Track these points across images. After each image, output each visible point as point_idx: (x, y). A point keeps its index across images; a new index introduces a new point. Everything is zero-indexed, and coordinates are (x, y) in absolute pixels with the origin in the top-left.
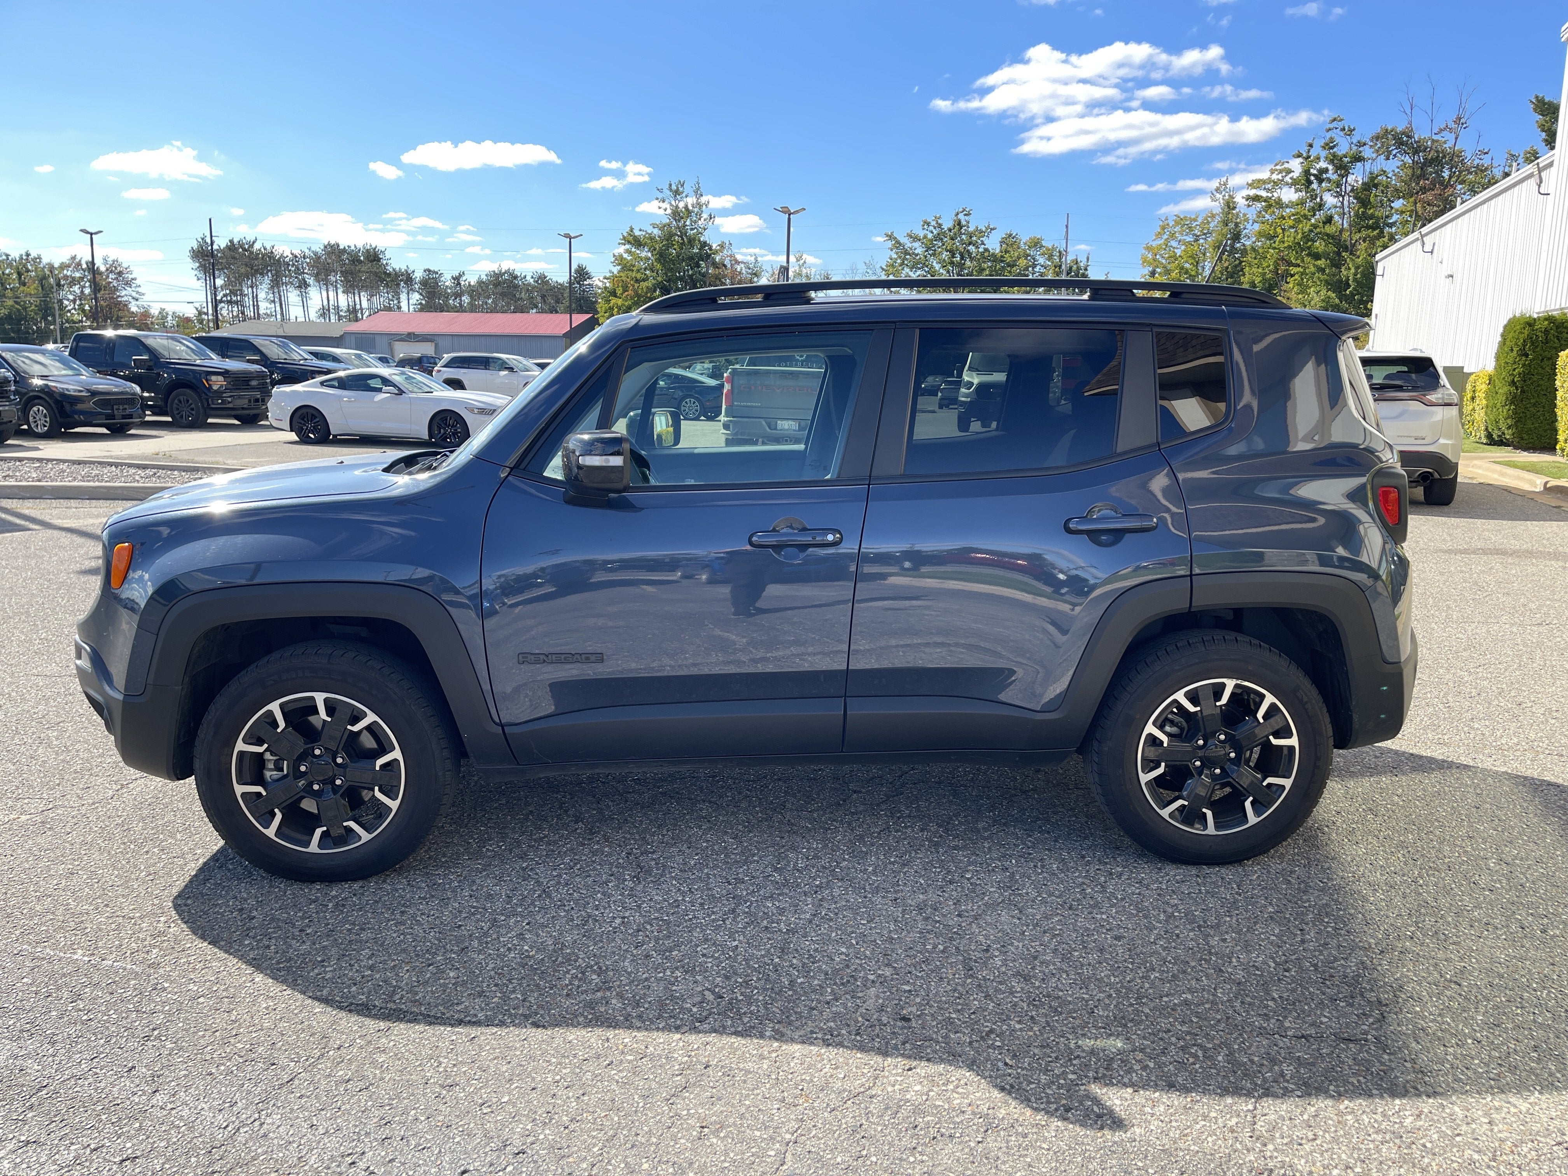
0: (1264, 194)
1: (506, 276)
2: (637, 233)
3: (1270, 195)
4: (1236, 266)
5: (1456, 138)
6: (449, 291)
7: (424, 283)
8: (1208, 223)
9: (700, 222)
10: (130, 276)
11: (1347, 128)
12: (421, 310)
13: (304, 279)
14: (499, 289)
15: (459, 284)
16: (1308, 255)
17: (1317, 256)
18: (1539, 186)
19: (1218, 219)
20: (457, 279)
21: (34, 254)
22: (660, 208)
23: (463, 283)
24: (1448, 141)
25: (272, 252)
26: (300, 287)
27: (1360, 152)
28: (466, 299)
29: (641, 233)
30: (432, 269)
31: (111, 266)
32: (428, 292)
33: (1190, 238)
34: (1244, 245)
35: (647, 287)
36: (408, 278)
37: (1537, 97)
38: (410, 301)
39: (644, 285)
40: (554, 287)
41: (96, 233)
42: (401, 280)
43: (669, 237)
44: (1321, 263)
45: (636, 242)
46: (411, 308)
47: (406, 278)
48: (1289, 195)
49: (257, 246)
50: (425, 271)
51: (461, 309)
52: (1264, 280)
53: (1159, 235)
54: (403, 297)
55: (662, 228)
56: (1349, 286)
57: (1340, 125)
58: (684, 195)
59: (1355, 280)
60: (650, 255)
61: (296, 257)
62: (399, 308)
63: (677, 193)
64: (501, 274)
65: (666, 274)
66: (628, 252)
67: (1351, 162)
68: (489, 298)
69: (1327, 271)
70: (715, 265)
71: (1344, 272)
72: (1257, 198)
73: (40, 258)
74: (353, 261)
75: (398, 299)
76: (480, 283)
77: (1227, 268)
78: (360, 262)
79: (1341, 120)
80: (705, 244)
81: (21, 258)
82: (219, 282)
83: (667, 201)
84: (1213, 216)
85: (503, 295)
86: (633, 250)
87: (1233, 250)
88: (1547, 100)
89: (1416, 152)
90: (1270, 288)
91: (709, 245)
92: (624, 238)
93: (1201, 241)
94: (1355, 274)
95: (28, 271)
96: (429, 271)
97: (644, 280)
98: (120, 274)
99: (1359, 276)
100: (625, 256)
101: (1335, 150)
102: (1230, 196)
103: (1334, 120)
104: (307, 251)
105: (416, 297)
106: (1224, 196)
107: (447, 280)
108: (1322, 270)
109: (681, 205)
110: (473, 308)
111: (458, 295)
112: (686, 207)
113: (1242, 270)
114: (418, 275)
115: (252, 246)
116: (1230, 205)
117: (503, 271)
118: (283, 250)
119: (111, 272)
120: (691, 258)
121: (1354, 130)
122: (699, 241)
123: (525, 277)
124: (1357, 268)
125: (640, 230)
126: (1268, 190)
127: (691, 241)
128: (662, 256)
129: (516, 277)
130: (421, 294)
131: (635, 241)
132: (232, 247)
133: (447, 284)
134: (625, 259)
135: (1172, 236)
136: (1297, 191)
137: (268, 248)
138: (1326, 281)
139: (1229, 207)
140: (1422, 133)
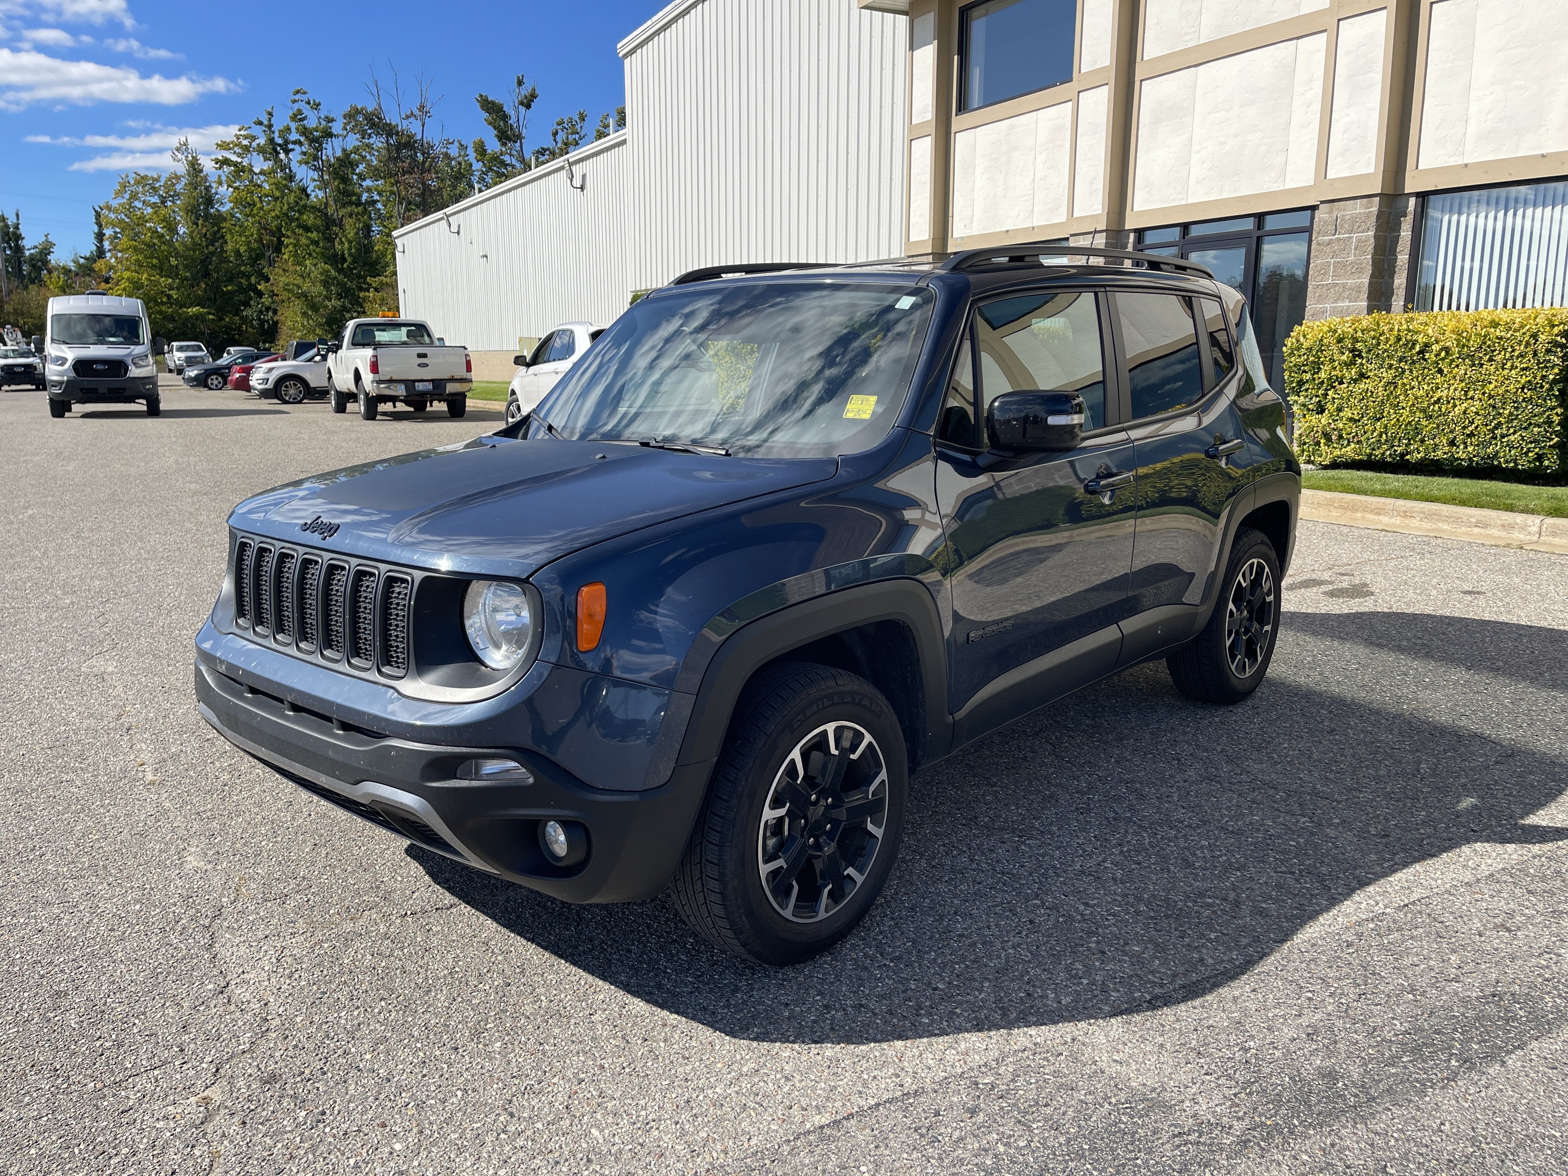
0: (234, 158)
3: (239, 160)
4: (215, 233)
5: (423, 126)
8: (174, 185)
11: (312, 102)
16: (299, 226)
17: (307, 229)
18: (571, 181)
19: (184, 181)
24: (414, 128)
27: (330, 128)
33: (155, 199)
34: (218, 211)
37: (481, 96)
44: (314, 235)
48: (260, 164)
52: (250, 250)
53: (119, 194)
56: (345, 260)
57: (305, 98)
59: (350, 254)
67: (322, 137)
69: (321, 244)
71: (338, 246)
72: (226, 162)
77: (206, 234)
79: (305, 93)
84: (178, 178)
87: (207, 216)
88: (490, 99)
89: (389, 134)
90: (256, 257)
93: (169, 204)
94: (350, 249)
99: (353, 250)
101: (305, 122)
102: (193, 157)
103: (298, 92)
106: (187, 157)
108: (316, 243)
113: (223, 237)
116: (195, 167)
121: (320, 104)
124: (350, 242)
126: (239, 155)
135: (134, 196)
136: (266, 159)
138: (322, 253)
139: (194, 169)
140: (392, 117)
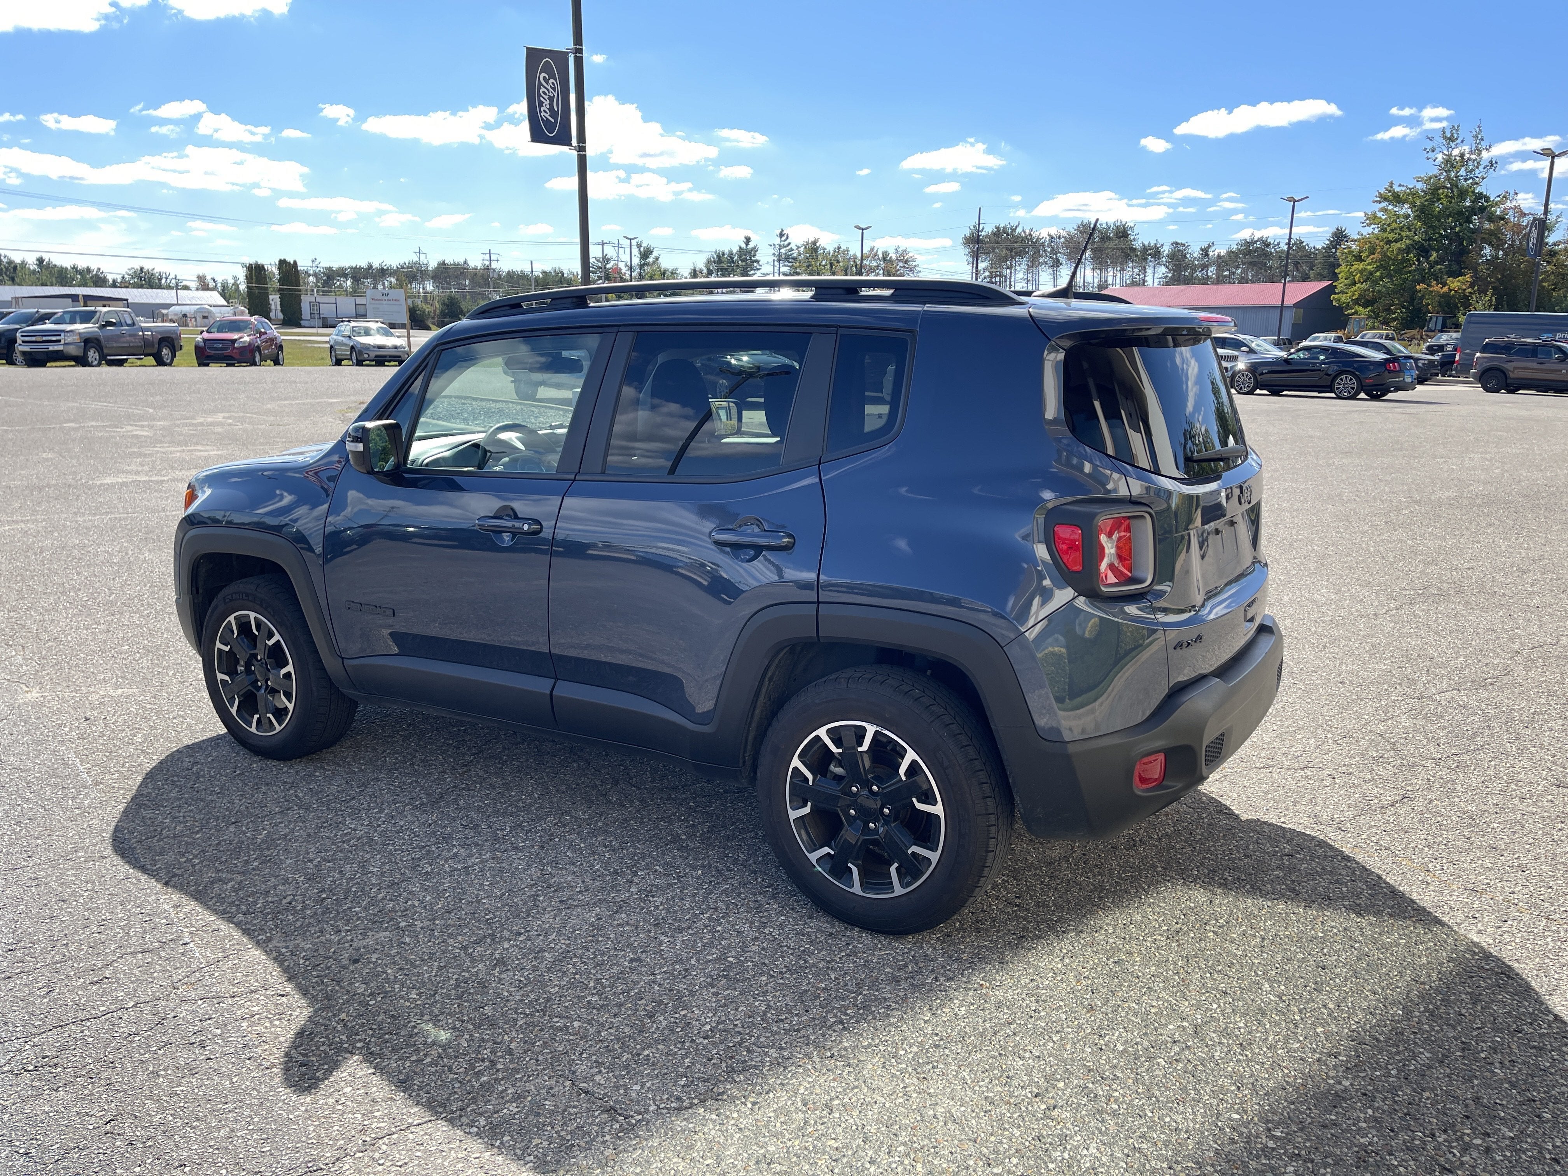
1: (1258, 245)
2: (1397, 189)
6: (1196, 263)
7: (1172, 256)
9: (1477, 171)
10: (914, 264)
12: (1167, 284)
13: (1058, 260)
14: (1248, 259)
15: (1207, 255)
20: (1205, 251)
21: (843, 247)
22: (1428, 159)
23: (1211, 254)
25: (1031, 235)
26: (1053, 266)
28: (1212, 271)
29: (1401, 188)
30: (1179, 242)
31: (901, 255)
32: (1174, 265)
35: (1399, 249)
36: (1156, 253)
38: (1156, 274)
39: (1396, 246)
40: (1311, 253)
41: (866, 229)
42: (1149, 255)
43: (1434, 191)
45: (1397, 199)
46: (1156, 281)
47: (1152, 253)
49: (1019, 230)
50: (1172, 244)
51: (1205, 281)
54: (1149, 271)
55: (1427, 181)
58: (1459, 141)
60: (1409, 211)
61: (1052, 238)
62: (1144, 281)
63: (1451, 139)
64: (1253, 242)
65: (1426, 232)
66: (1385, 210)
68: (1237, 267)
70: (1491, 218)
73: (848, 250)
74: (1103, 238)
75: (1144, 273)
76: (1230, 253)
78: (1109, 238)
80: (1480, 196)
81: (835, 251)
82: (982, 265)
83: (1438, 150)
85: (1252, 264)
86: (1390, 207)
91: (1485, 196)
92: (1381, 195)
95: (838, 262)
96: (1177, 243)
97: (1396, 241)
98: (906, 262)
100: (1379, 214)
104: (1061, 231)
105: (1163, 270)
107: (1194, 251)
109: (1456, 152)
110: (1220, 280)
111: (1205, 267)
112: (1462, 155)
114: (1166, 250)
115: (1015, 230)
117: (1256, 239)
118: (1043, 233)
119: (900, 261)
120: (1460, 213)
122: (1473, 192)
123: (1279, 244)
125: (1400, 186)
127: (1463, 194)
128: (1423, 212)
129: (1268, 245)
130: (1167, 267)
131: (1395, 197)
132: (997, 233)
133: (1195, 255)
134: (1380, 218)
137: (1028, 232)
